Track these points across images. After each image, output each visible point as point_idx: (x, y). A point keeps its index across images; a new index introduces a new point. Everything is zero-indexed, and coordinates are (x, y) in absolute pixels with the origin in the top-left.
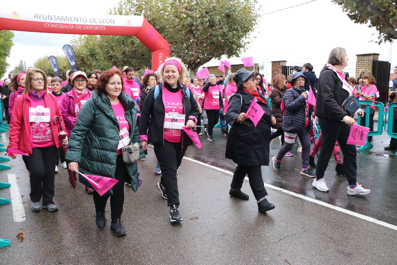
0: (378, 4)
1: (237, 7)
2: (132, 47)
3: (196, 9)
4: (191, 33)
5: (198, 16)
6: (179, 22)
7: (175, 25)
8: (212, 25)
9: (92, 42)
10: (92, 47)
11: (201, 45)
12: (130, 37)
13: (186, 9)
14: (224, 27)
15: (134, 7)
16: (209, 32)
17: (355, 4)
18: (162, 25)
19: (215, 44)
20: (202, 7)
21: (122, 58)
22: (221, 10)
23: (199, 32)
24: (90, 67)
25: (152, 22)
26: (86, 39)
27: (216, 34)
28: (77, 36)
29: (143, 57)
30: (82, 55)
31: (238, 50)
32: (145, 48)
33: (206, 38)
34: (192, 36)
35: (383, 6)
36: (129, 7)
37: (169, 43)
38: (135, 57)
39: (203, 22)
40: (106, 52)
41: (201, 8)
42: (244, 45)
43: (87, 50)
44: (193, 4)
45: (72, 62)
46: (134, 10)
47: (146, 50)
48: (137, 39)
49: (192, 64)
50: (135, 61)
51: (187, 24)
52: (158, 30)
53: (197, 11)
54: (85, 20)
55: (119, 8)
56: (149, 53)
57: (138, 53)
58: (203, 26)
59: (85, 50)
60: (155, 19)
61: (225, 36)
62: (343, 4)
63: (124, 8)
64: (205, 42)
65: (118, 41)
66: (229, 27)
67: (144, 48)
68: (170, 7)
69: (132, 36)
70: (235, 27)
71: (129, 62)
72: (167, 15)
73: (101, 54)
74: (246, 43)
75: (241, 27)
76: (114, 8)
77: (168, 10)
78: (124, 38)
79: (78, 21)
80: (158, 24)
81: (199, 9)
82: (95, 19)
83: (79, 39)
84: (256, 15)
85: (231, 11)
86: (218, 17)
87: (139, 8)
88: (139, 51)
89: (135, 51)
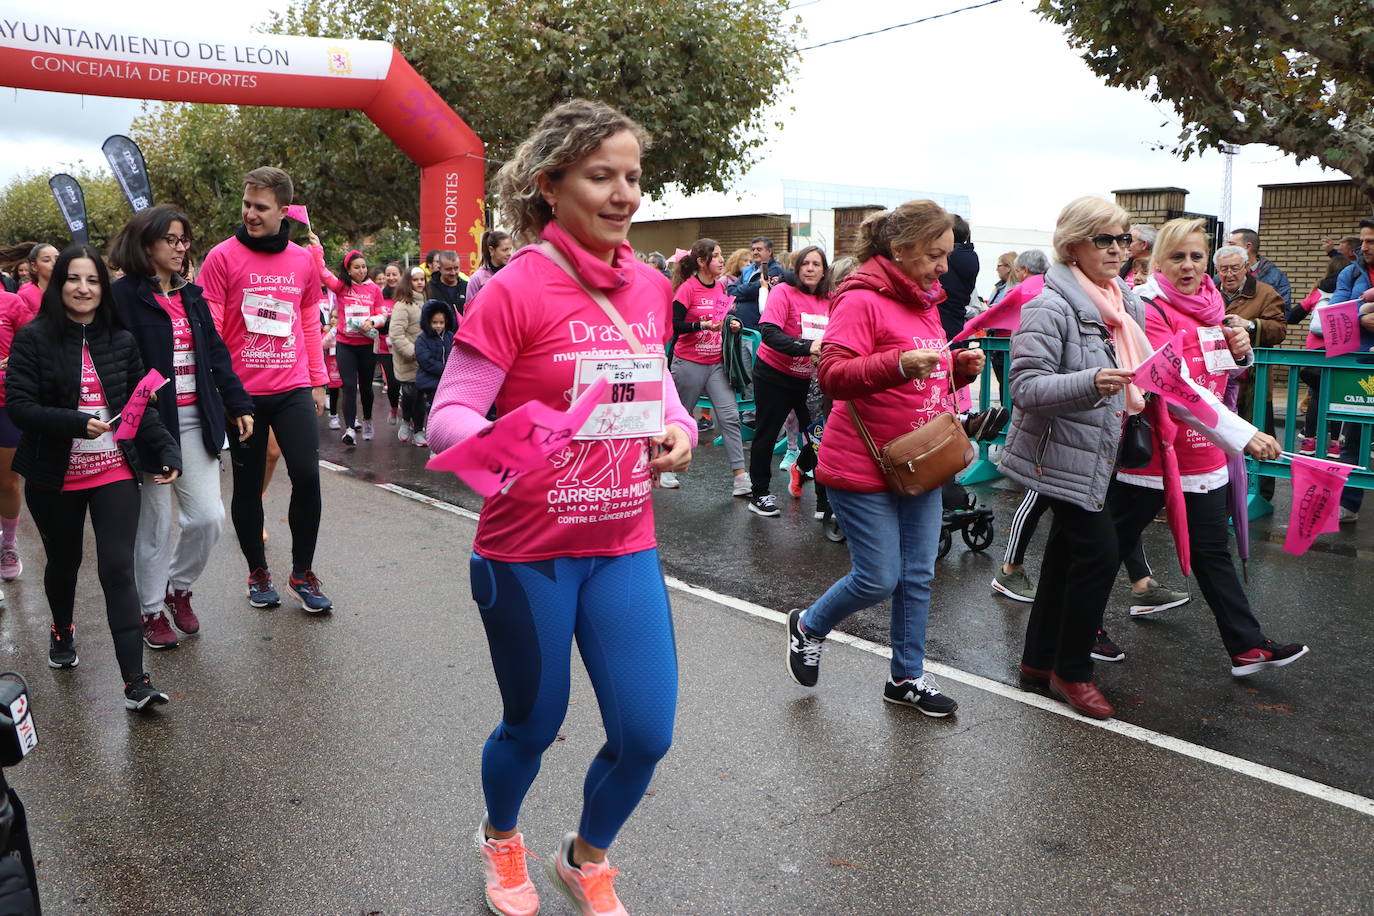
0: (1180, 29)
1: (720, 18)
2: (353, 151)
3: (577, 22)
5: (584, 48)
6: (518, 66)
7: (505, 76)
8: (631, 77)
9: (211, 128)
10: (211, 146)
12: (347, 116)
13: (543, 20)
14: (671, 88)
15: (360, 9)
16: (621, 103)
17: (1108, 22)
18: (459, 77)
20: (599, 16)
21: (318, 189)
22: (662, 30)
24: (204, 219)
25: (421, 60)
26: (190, 117)
27: (645, 109)
28: (157, 107)
29: (390, 186)
30: (174, 176)
31: (721, 165)
32: (398, 156)
35: (1195, 35)
36: (343, 10)
37: (482, 138)
38: (364, 187)
39: (600, 67)
41: (595, 20)
42: (742, 151)
43: (193, 156)
44: (565, 5)
45: (136, 198)
46: (361, 21)
47: (402, 163)
48: (370, 123)
50: (364, 200)
51: (545, 72)
52: (443, 93)
53: (582, 30)
54: (182, 50)
55: (306, 10)
56: (413, 172)
57: (374, 172)
58: (602, 82)
59: (185, 156)
60: (434, 52)
61: (675, 118)
62: (1069, 23)
63: (326, 10)
65: (304, 129)
66: (691, 88)
67: (394, 155)
68: (488, 13)
69: (354, 113)
70: (712, 87)
72: (476, 42)
74: (748, 143)
75: (730, 88)
76: (290, 12)
77: (480, 22)
78: (325, 117)
79: (156, 53)
80: (444, 72)
81: (586, 23)
82: (220, 49)
83: (162, 116)
84: (784, 49)
85: (696, 33)
86: (654, 54)
87: (377, 15)
88: (377, 166)
89: (364, 166)
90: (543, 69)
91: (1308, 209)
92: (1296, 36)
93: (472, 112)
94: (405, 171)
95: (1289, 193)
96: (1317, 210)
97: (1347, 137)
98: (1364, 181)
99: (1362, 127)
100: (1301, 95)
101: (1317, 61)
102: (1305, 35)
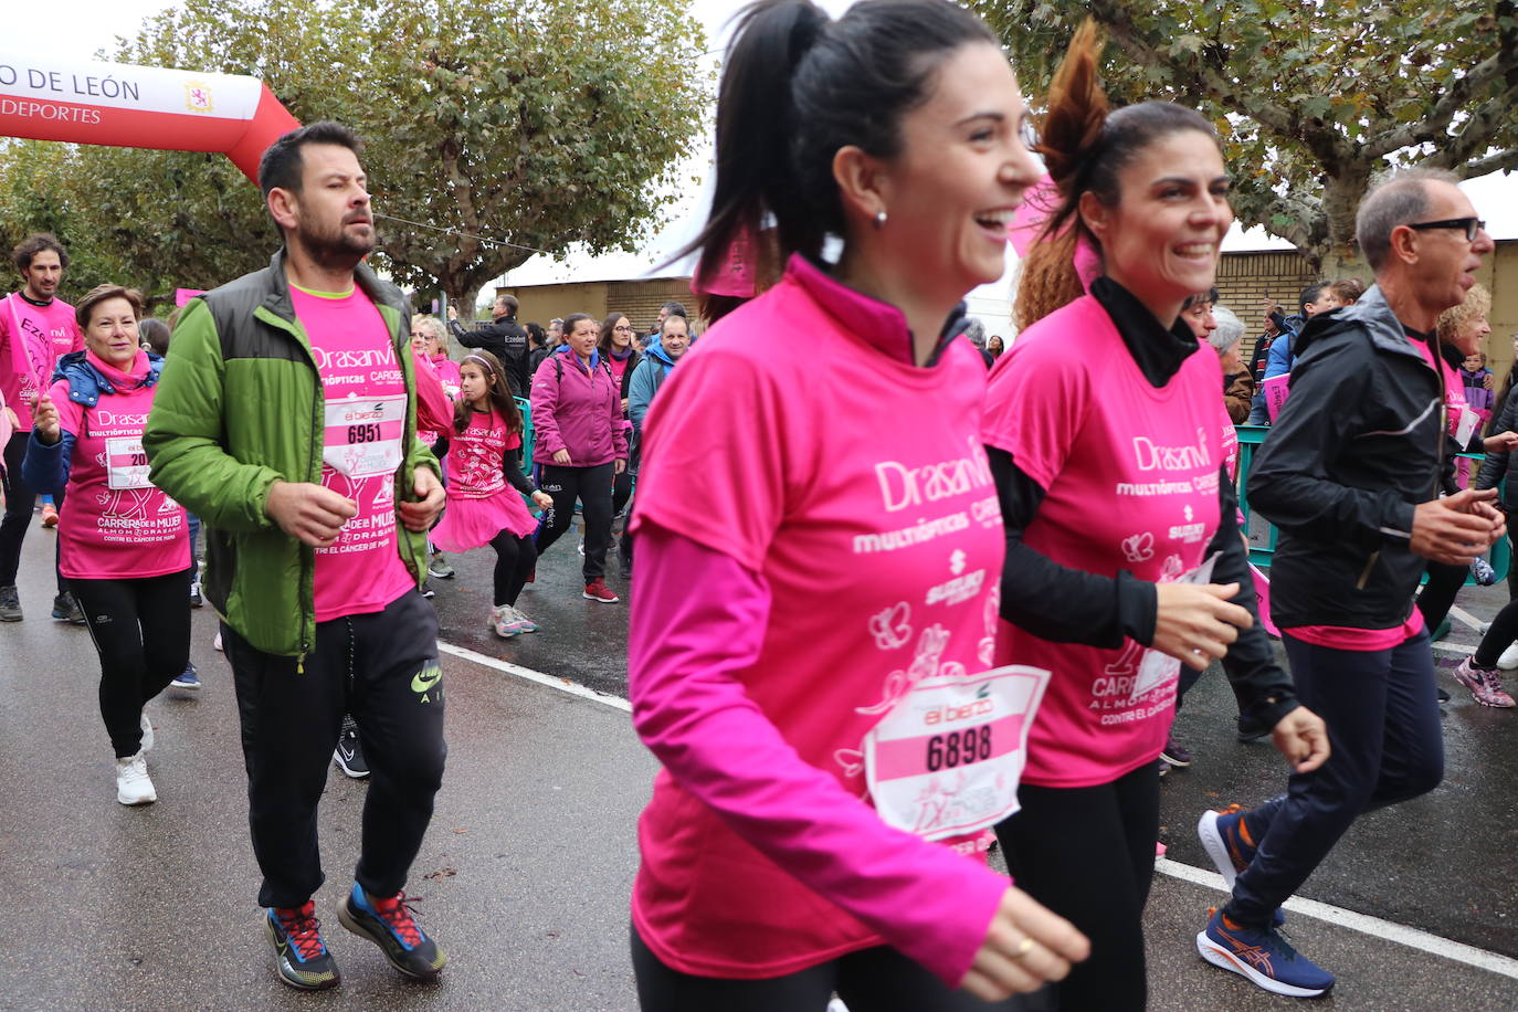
0: (1122, 86)
1: (630, 61)
2: (216, 200)
3: (473, 61)
4: (451, 153)
5: (480, 91)
6: (405, 109)
7: (390, 119)
8: (532, 125)
9: (45, 168)
10: (46, 190)
11: (490, 202)
12: (209, 160)
13: (434, 59)
14: (577, 137)
15: (225, 39)
16: (521, 153)
19: (542, 200)
20: (496, 56)
21: (174, 243)
22: (567, 73)
23: (481, 153)
25: (298, 104)
26: (20, 155)
27: (547, 160)
29: (259, 241)
31: (632, 223)
33: (511, 177)
34: (455, 166)
35: (1137, 94)
36: (203, 39)
38: (229, 241)
39: (497, 113)
40: (107, 212)
41: (492, 60)
42: (655, 207)
43: (23, 200)
44: (458, 41)
46: (225, 53)
48: (236, 169)
49: (453, 274)
50: (228, 257)
51: (436, 117)
53: (476, 71)
54: (8, 76)
55: (160, 37)
57: (240, 225)
58: (499, 130)
59: (14, 201)
60: (309, 90)
61: (580, 170)
63: (184, 38)
64: (505, 190)
65: (157, 173)
66: (599, 138)
68: (371, 49)
69: (217, 156)
70: (622, 137)
71: (202, 260)
72: (358, 80)
73: (82, 222)
74: (662, 199)
75: (641, 138)
76: (140, 39)
77: (363, 59)
78: (184, 162)
80: (320, 114)
81: (482, 62)
82: (54, 77)
84: (701, 97)
85: (605, 77)
86: (558, 99)
87: (244, 47)
88: (243, 218)
89: (229, 217)
90: (434, 113)
91: (1254, 278)
92: (1238, 100)
95: (1235, 261)
96: (1262, 279)
97: (1290, 205)
98: (1308, 250)
99: (1305, 196)
100: (1245, 160)
101: (1259, 125)
102: (1246, 99)
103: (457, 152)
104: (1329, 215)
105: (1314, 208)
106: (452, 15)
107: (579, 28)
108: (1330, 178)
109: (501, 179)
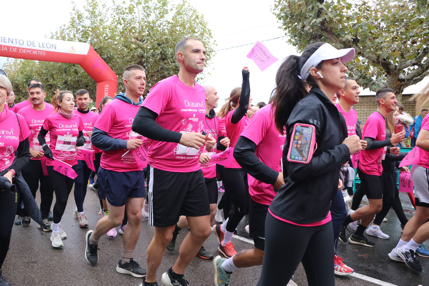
2: (75, 77)
3: (148, 40)
5: (150, 48)
6: (129, 52)
7: (124, 55)
8: (164, 58)
9: (30, 67)
10: (29, 73)
11: (151, 79)
12: (74, 65)
13: (137, 39)
15: (80, 33)
16: (160, 65)
18: (110, 55)
20: (154, 38)
22: (174, 43)
23: (149, 65)
24: (26, 96)
25: (99, 50)
26: (23, 64)
27: (168, 67)
28: (12, 60)
30: (17, 82)
33: (157, 72)
36: (73, 33)
37: (116, 74)
39: (154, 54)
40: (45, 80)
41: (153, 39)
43: (23, 76)
44: (144, 34)
46: (79, 36)
47: (91, 81)
48: (81, 68)
51: (137, 55)
52: (105, 60)
54: (21, 42)
55: (61, 32)
56: (94, 84)
57: (82, 83)
58: (155, 59)
59: (21, 76)
60: (102, 47)
63: (68, 33)
64: (156, 75)
65: (60, 69)
68: (120, 36)
69: (76, 65)
72: (116, 45)
76: (56, 33)
77: (117, 38)
78: (67, 66)
79: (12, 43)
80: (105, 54)
81: (150, 40)
82: (34, 43)
83: (14, 63)
84: (211, 50)
86: (171, 50)
87: (85, 35)
88: (83, 81)
89: (79, 81)
90: (136, 54)
91: (366, 103)
92: (362, 53)
93: (114, 66)
94: (92, 84)
96: (369, 103)
97: (377, 82)
99: (381, 80)
100: (364, 70)
101: (368, 60)
102: (364, 53)
103: (143, 64)
104: (388, 85)
105: (383, 84)
106: (142, 27)
107: (177, 31)
108: (388, 75)
109: (155, 72)
